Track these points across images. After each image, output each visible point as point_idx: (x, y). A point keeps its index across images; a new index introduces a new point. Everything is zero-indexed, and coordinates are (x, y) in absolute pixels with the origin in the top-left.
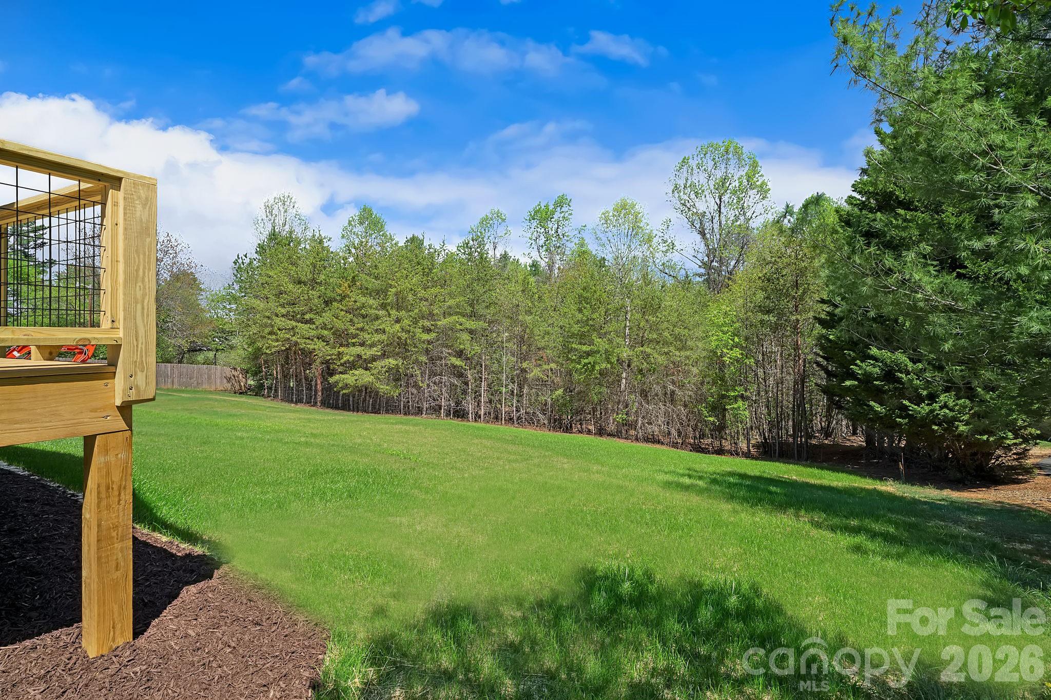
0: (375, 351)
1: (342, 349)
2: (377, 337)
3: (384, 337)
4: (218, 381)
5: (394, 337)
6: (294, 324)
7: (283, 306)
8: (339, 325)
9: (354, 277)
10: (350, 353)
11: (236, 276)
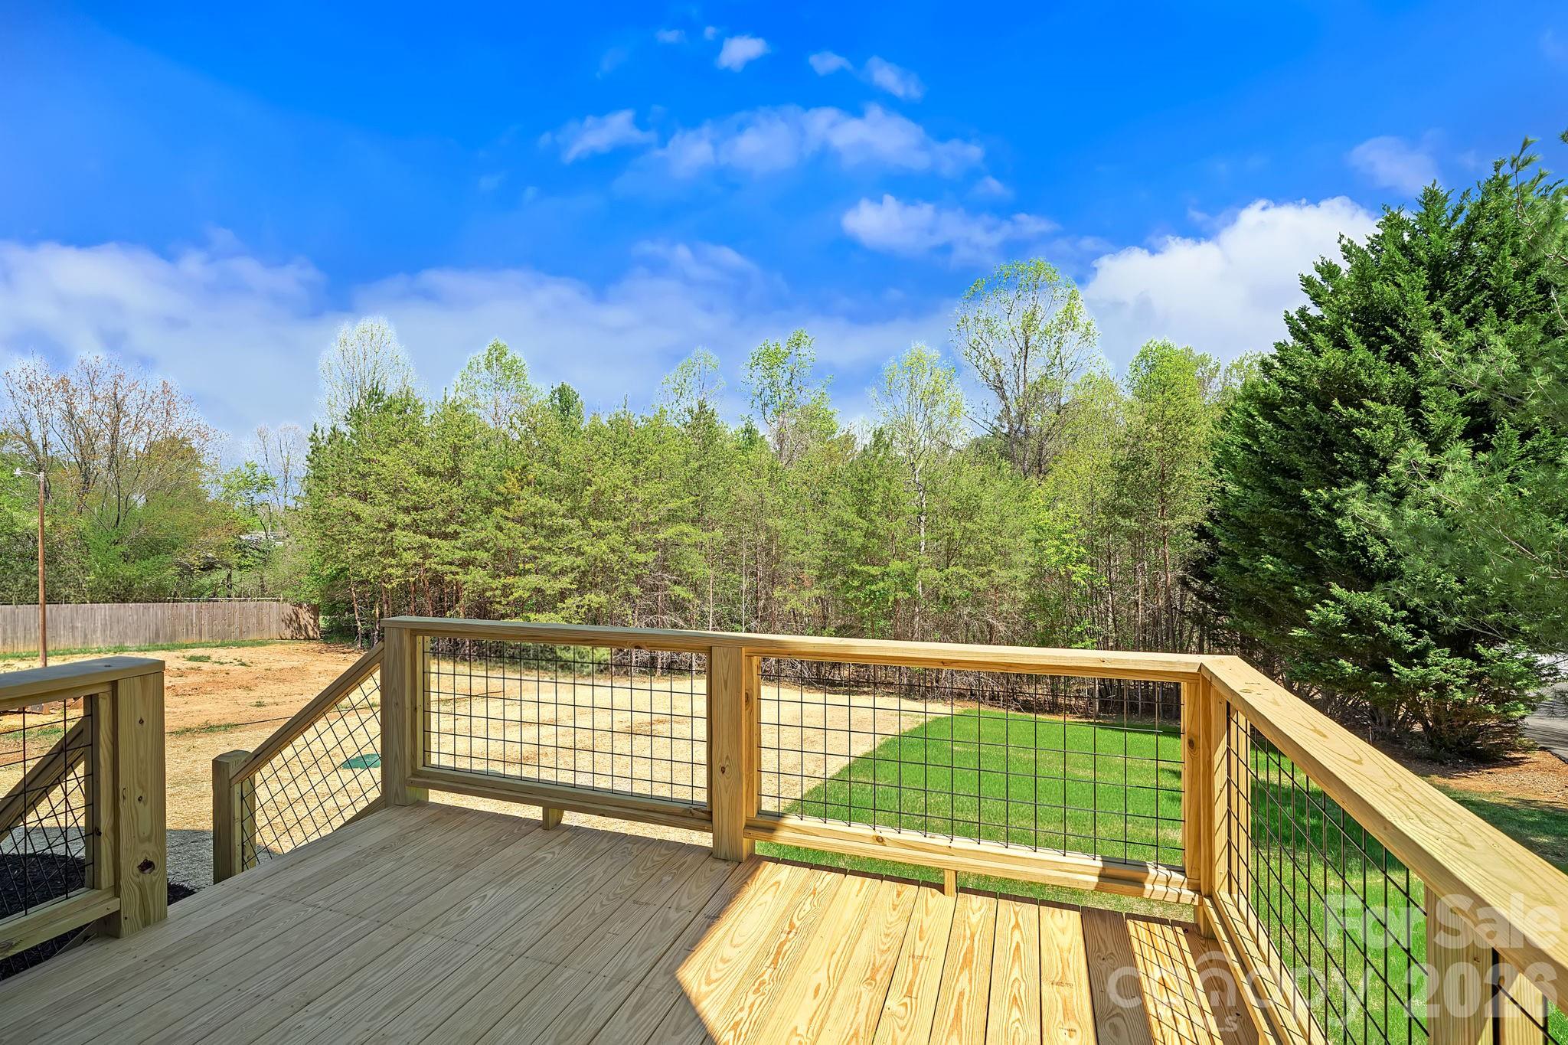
0: (564, 582)
1: (510, 580)
2: (567, 561)
3: (579, 561)
4: (274, 626)
5: (595, 560)
6: (425, 539)
7: (407, 511)
8: (504, 542)
9: (524, 467)
10: (523, 586)
11: (311, 461)
